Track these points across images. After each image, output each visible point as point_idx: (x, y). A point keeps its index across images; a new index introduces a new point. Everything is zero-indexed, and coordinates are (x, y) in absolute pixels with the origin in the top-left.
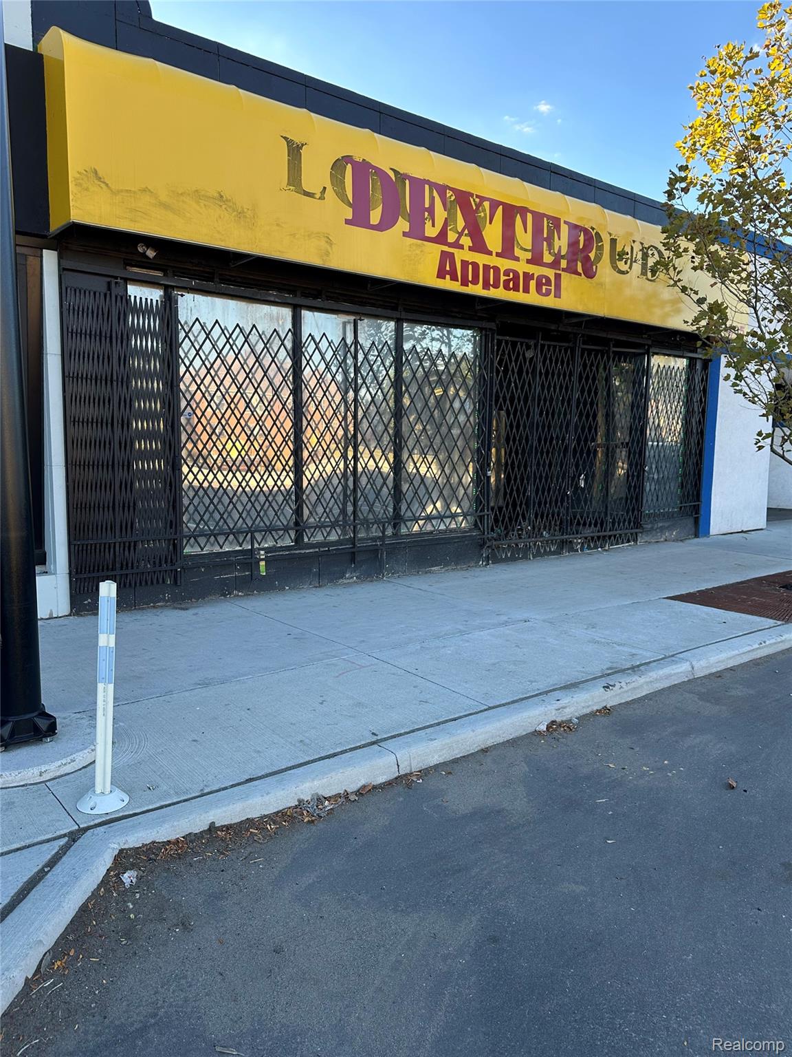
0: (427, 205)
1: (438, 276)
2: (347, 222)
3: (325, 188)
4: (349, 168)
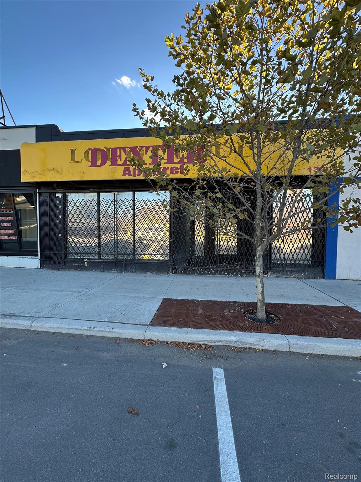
0: (118, 155)
1: (123, 175)
2: (89, 166)
3: (82, 159)
4: (90, 151)
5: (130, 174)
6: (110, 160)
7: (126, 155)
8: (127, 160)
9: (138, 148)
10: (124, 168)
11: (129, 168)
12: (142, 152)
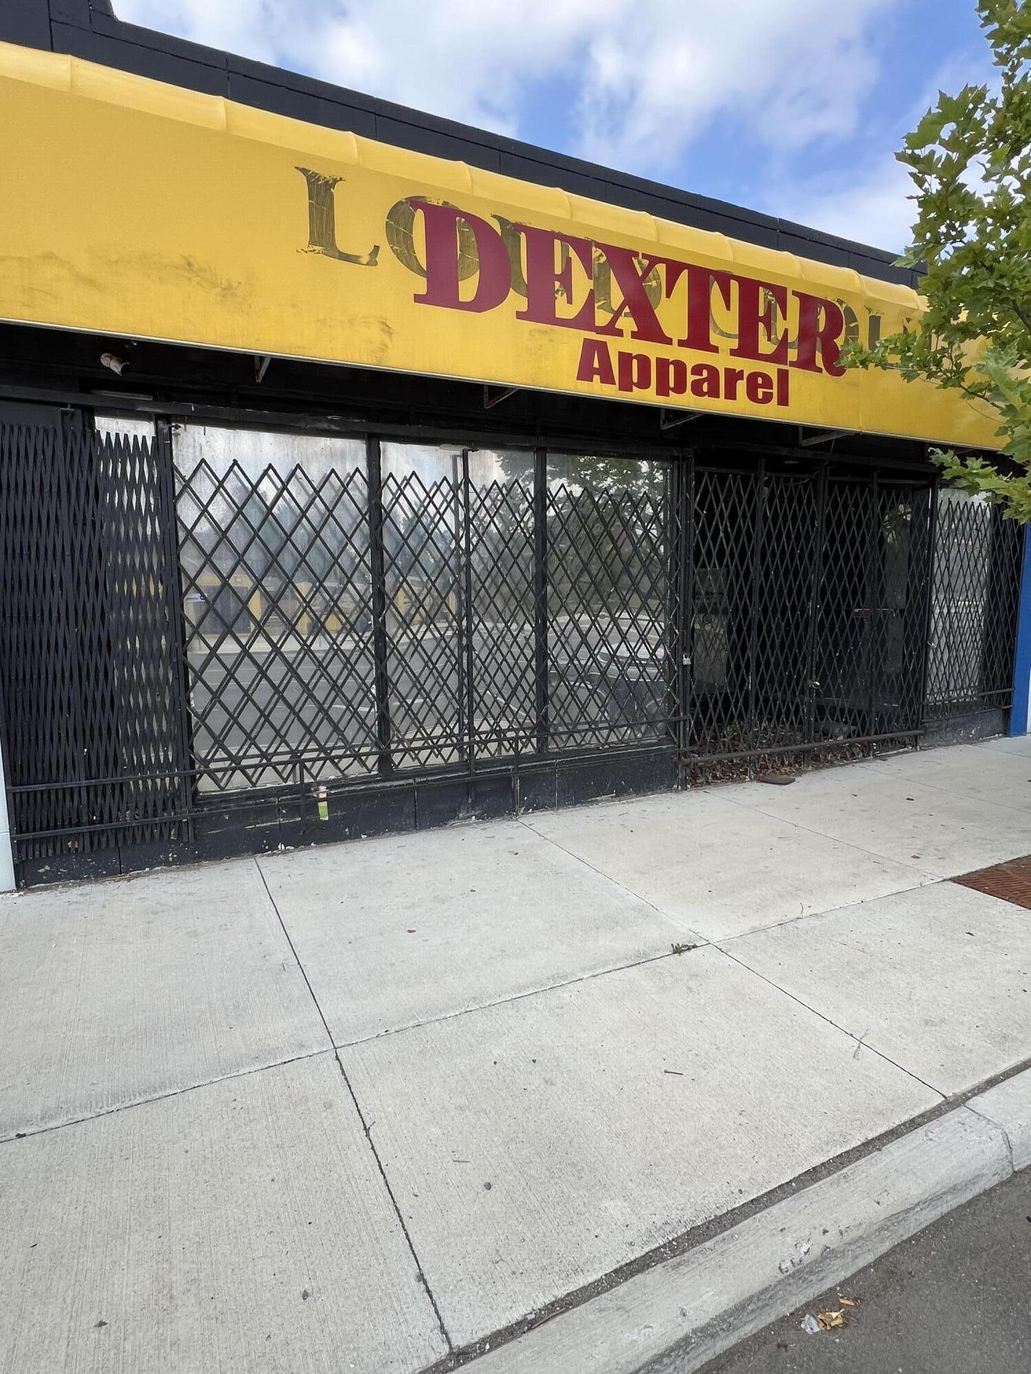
1: (581, 376)
2: (418, 299)
3: (377, 248)
4: (420, 216)
6: (524, 290)
7: (590, 278)
8: (596, 305)
9: (640, 263)
10: (585, 340)
11: (605, 343)
12: (654, 283)
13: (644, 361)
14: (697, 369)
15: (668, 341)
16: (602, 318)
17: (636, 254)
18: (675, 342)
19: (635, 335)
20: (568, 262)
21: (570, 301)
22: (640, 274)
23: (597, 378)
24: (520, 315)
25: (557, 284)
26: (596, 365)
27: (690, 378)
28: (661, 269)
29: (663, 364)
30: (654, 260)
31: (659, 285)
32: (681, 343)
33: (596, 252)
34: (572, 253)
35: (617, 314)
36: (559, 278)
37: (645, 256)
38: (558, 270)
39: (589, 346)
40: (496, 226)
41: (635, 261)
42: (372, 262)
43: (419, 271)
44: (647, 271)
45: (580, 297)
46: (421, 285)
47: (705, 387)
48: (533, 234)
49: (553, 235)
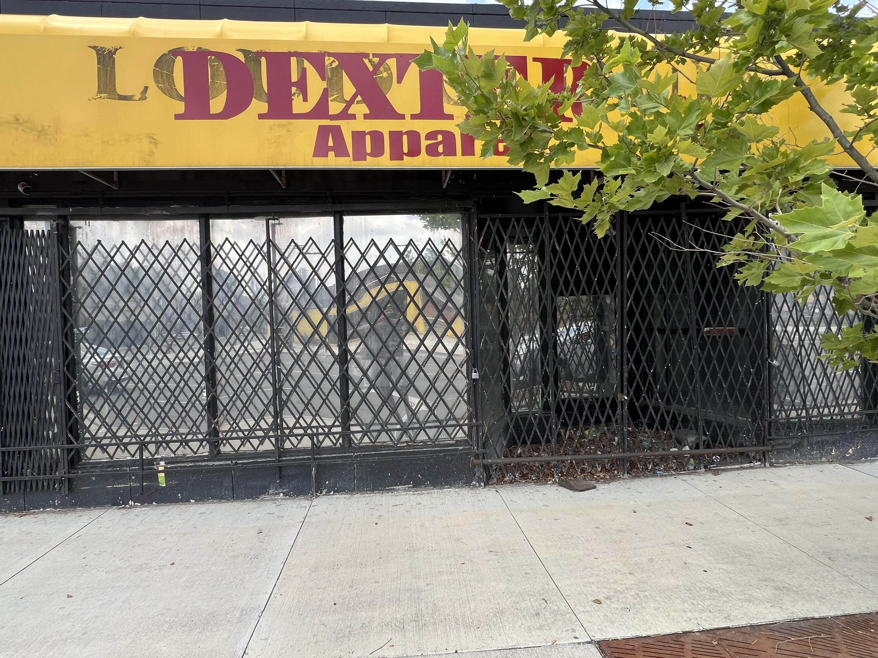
1: (315, 155)
2: (178, 117)
3: (146, 88)
4: (179, 61)
5: (341, 151)
6: (265, 99)
7: (323, 79)
8: (330, 99)
9: (370, 61)
10: (320, 127)
11: (339, 127)
12: (385, 75)
13: (377, 136)
14: (431, 135)
15: (402, 117)
16: (335, 108)
17: (367, 55)
18: (408, 117)
19: (366, 117)
20: (303, 72)
21: (305, 99)
22: (371, 69)
23: (331, 154)
24: (261, 116)
25: (294, 89)
26: (331, 143)
27: (424, 143)
28: (392, 63)
29: (396, 136)
30: (384, 57)
31: (390, 76)
32: (414, 117)
33: (328, 60)
34: (307, 64)
35: (350, 104)
36: (295, 84)
37: (374, 55)
38: (294, 78)
39: (323, 132)
40: (241, 57)
41: (366, 61)
42: (143, 97)
43: (180, 98)
44: (377, 67)
45: (314, 95)
46: (180, 107)
47: (441, 149)
48: (272, 57)
49: (289, 55)
